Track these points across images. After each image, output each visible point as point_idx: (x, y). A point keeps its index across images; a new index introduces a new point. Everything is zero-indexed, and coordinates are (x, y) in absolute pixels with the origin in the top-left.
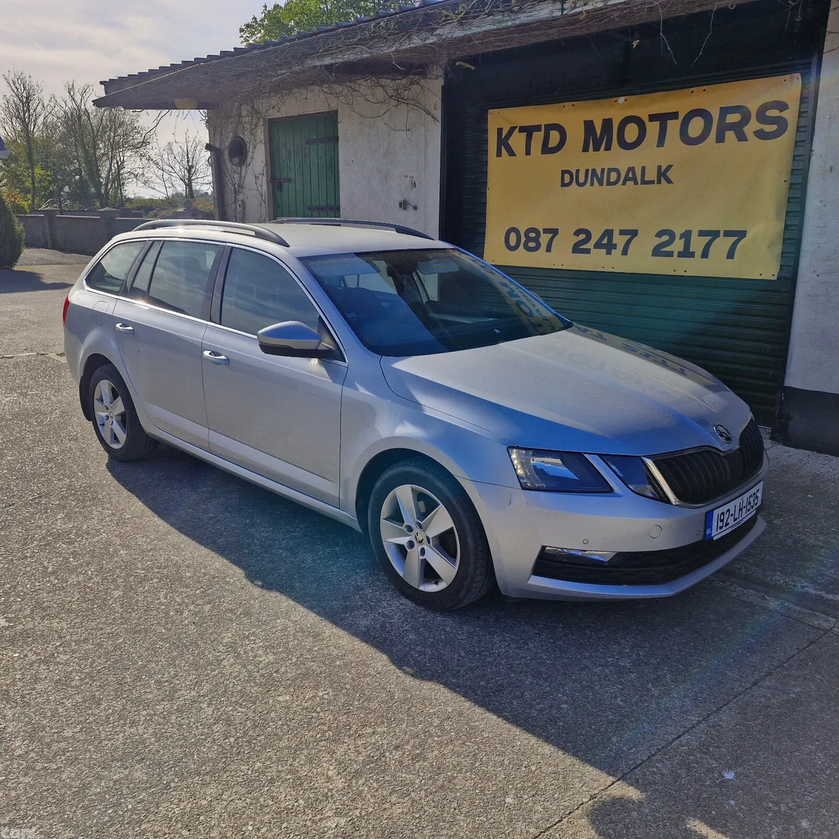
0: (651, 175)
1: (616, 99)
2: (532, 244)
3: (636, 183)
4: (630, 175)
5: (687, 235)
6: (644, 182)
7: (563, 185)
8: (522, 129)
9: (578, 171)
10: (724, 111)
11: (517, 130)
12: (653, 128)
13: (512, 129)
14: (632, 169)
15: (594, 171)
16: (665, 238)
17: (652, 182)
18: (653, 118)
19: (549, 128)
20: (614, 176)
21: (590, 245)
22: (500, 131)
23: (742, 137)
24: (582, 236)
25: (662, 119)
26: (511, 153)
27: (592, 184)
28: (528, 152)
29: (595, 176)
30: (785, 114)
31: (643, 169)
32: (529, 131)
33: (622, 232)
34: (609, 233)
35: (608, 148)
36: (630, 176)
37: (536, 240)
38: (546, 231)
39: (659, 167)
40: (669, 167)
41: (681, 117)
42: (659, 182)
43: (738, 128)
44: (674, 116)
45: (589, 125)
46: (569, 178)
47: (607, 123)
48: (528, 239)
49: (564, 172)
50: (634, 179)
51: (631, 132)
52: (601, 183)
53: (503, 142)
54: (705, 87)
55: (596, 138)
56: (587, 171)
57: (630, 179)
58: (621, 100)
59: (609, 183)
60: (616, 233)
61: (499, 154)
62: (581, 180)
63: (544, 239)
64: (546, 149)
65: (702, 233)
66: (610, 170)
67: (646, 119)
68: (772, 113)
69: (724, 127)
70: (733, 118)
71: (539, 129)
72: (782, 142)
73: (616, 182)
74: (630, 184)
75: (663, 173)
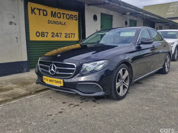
0: (63, 24)
1: (56, 8)
2: (43, 35)
5: (69, 34)
6: (62, 25)
7: (48, 23)
9: (51, 21)
10: (71, 15)
11: (36, 9)
12: (62, 15)
14: (60, 22)
15: (54, 21)
16: (66, 34)
18: (62, 13)
19: (44, 10)
21: (55, 36)
22: (31, 8)
23: (73, 20)
24: (53, 34)
25: (64, 14)
26: (35, 14)
27: (54, 24)
28: (40, 14)
29: (55, 22)
31: (62, 22)
32: (39, 10)
33: (60, 33)
34: (57, 33)
35: (56, 17)
36: (60, 23)
37: (44, 34)
38: (46, 33)
43: (73, 18)
44: (65, 14)
45: (52, 12)
46: (49, 22)
47: (55, 12)
48: (42, 34)
49: (48, 21)
50: (61, 24)
51: (59, 15)
53: (33, 11)
54: (68, 11)
55: (53, 15)
59: (57, 24)
60: (59, 33)
61: (32, 13)
62: (52, 23)
63: (46, 34)
64: (44, 15)
65: (71, 34)
66: (57, 22)
67: (61, 13)
68: (76, 17)
69: (71, 18)
70: (72, 16)
71: (41, 10)
72: (77, 21)
73: (58, 24)
74: (60, 24)
75: (65, 23)
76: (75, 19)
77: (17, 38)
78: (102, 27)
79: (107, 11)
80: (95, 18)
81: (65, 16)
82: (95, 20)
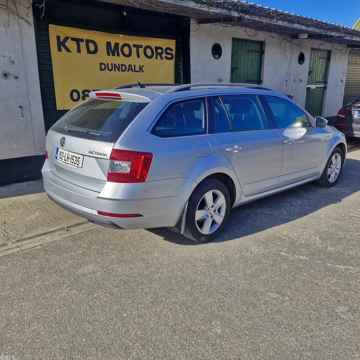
0: (137, 69)
1: (119, 35)
3: (132, 71)
4: (130, 68)
6: (135, 71)
7: (101, 69)
8: (73, 39)
9: (108, 64)
10: (157, 48)
11: (70, 39)
12: (134, 50)
13: (66, 39)
14: (130, 66)
15: (115, 64)
17: (138, 71)
18: (134, 46)
19: (88, 41)
20: (124, 68)
22: (58, 38)
23: (162, 58)
25: (138, 47)
26: (68, 50)
27: (115, 70)
28: (79, 51)
29: (116, 67)
30: (172, 52)
31: (135, 66)
32: (78, 41)
35: (118, 55)
38: (94, 91)
39: (140, 66)
40: (143, 66)
41: (143, 47)
42: (140, 72)
43: (161, 54)
44: (141, 46)
45: (108, 44)
46: (103, 67)
47: (117, 44)
48: (84, 95)
49: (101, 64)
50: (132, 69)
51: (126, 50)
52: (119, 71)
53: (61, 44)
54: (150, 38)
55: (112, 50)
56: (112, 64)
57: (130, 70)
58: (121, 36)
59: (122, 71)
61: (60, 50)
62: (110, 68)
64: (89, 52)
66: (122, 65)
67: (132, 46)
68: (168, 51)
69: (158, 54)
70: (159, 51)
71: (82, 40)
72: (173, 61)
73: (125, 71)
74: (130, 71)
75: (141, 68)
76: (166, 58)
77: (21, 107)
78: (235, 71)
79: (249, 33)
80: (217, 50)
81: (141, 50)
82: (217, 56)
